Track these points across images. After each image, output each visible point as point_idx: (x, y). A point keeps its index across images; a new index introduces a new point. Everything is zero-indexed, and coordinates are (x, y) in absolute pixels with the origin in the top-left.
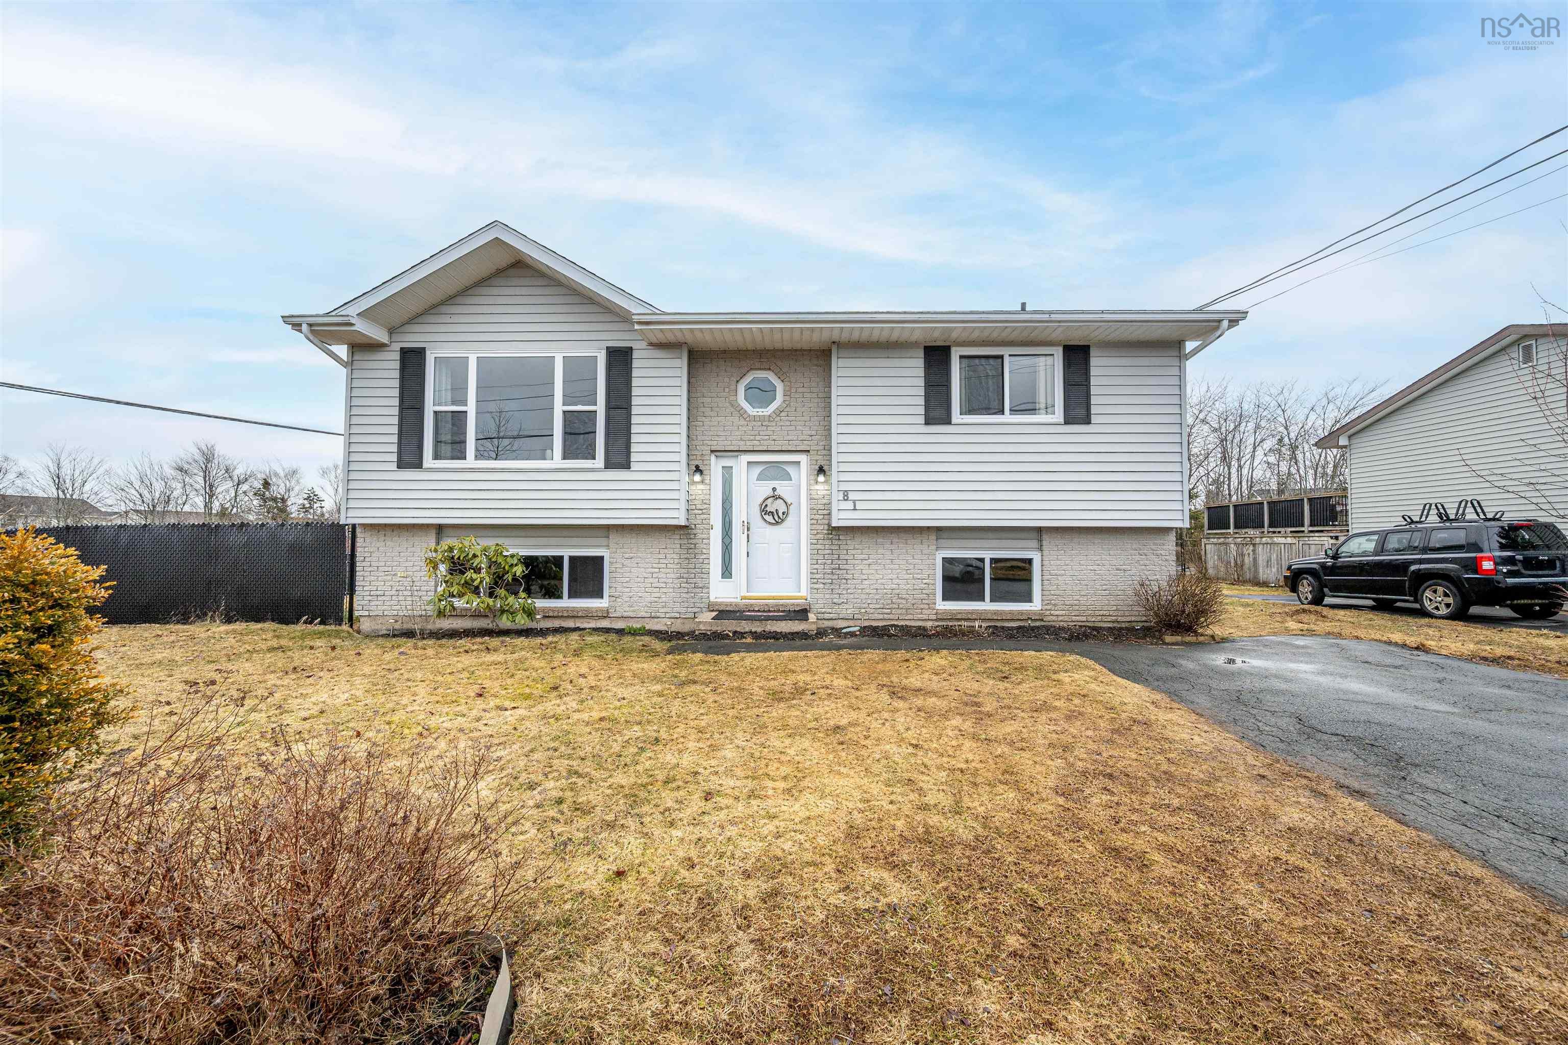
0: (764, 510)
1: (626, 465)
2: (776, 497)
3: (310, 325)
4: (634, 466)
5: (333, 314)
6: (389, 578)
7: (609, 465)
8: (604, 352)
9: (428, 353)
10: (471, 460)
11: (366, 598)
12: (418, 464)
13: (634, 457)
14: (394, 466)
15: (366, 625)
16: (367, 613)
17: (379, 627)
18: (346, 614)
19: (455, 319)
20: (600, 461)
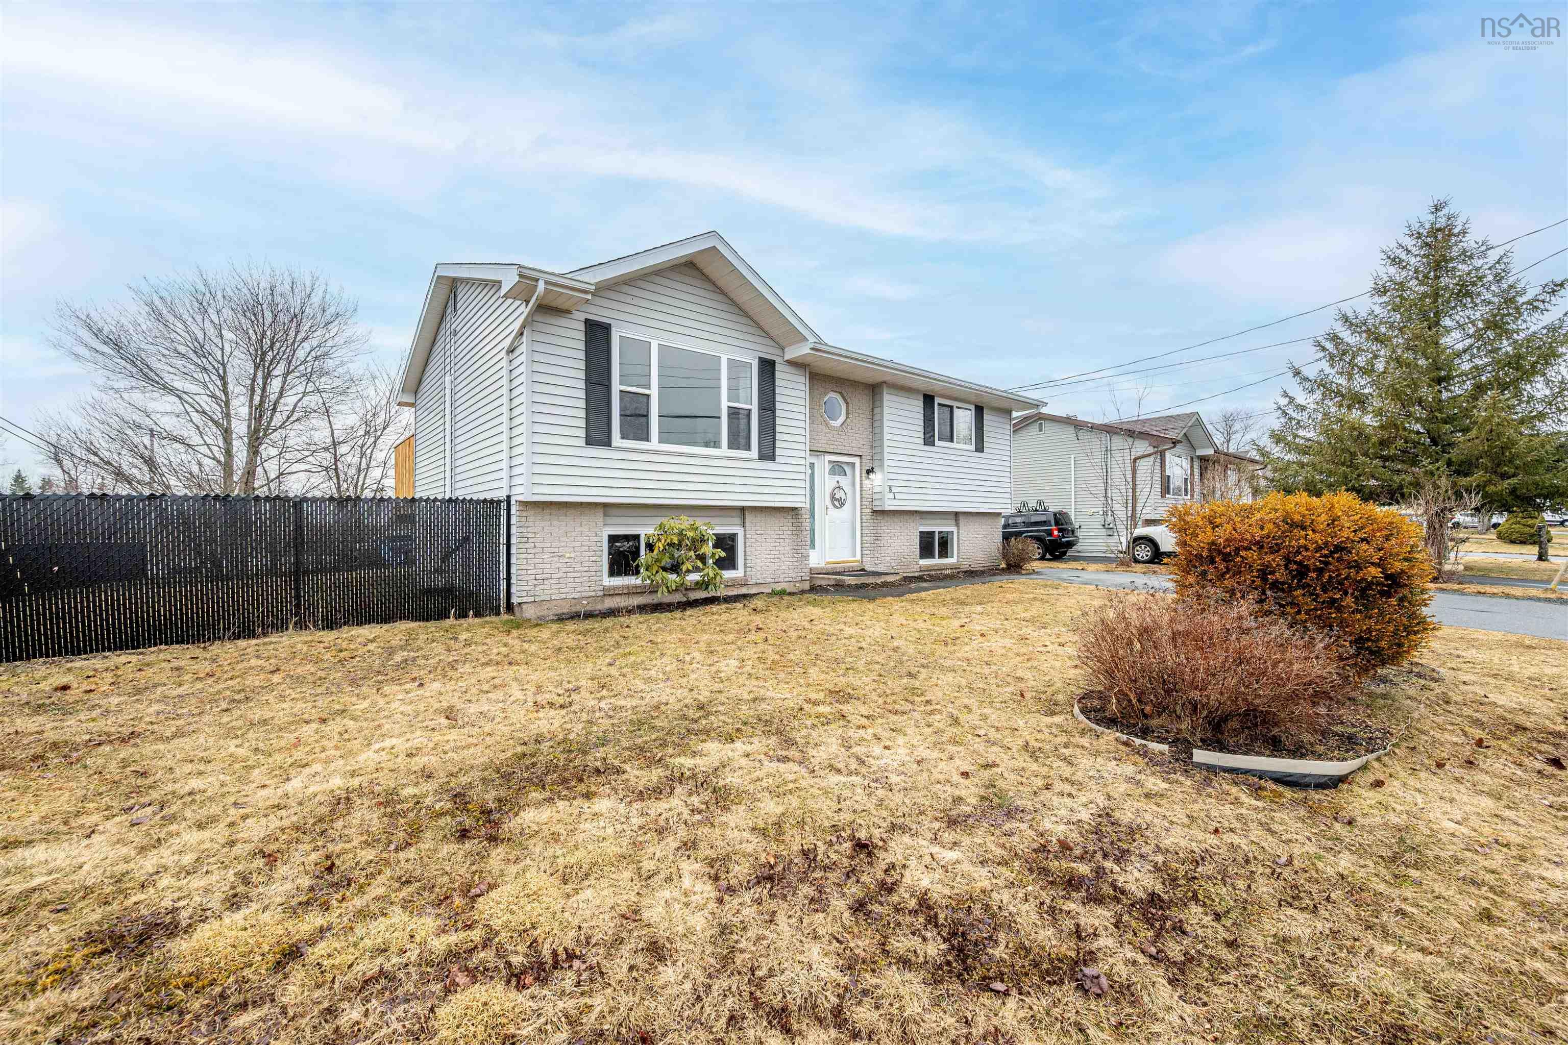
0: (833, 498)
1: (772, 458)
2: (840, 488)
3: (546, 283)
4: (778, 459)
5: (569, 276)
6: (556, 559)
7: (762, 457)
8: (757, 360)
9: (613, 330)
10: (654, 443)
11: (530, 583)
12: (607, 443)
13: (778, 452)
14: (582, 442)
15: (530, 612)
16: (532, 599)
17: (545, 613)
18: (503, 603)
19: (636, 301)
20: (754, 453)
